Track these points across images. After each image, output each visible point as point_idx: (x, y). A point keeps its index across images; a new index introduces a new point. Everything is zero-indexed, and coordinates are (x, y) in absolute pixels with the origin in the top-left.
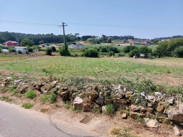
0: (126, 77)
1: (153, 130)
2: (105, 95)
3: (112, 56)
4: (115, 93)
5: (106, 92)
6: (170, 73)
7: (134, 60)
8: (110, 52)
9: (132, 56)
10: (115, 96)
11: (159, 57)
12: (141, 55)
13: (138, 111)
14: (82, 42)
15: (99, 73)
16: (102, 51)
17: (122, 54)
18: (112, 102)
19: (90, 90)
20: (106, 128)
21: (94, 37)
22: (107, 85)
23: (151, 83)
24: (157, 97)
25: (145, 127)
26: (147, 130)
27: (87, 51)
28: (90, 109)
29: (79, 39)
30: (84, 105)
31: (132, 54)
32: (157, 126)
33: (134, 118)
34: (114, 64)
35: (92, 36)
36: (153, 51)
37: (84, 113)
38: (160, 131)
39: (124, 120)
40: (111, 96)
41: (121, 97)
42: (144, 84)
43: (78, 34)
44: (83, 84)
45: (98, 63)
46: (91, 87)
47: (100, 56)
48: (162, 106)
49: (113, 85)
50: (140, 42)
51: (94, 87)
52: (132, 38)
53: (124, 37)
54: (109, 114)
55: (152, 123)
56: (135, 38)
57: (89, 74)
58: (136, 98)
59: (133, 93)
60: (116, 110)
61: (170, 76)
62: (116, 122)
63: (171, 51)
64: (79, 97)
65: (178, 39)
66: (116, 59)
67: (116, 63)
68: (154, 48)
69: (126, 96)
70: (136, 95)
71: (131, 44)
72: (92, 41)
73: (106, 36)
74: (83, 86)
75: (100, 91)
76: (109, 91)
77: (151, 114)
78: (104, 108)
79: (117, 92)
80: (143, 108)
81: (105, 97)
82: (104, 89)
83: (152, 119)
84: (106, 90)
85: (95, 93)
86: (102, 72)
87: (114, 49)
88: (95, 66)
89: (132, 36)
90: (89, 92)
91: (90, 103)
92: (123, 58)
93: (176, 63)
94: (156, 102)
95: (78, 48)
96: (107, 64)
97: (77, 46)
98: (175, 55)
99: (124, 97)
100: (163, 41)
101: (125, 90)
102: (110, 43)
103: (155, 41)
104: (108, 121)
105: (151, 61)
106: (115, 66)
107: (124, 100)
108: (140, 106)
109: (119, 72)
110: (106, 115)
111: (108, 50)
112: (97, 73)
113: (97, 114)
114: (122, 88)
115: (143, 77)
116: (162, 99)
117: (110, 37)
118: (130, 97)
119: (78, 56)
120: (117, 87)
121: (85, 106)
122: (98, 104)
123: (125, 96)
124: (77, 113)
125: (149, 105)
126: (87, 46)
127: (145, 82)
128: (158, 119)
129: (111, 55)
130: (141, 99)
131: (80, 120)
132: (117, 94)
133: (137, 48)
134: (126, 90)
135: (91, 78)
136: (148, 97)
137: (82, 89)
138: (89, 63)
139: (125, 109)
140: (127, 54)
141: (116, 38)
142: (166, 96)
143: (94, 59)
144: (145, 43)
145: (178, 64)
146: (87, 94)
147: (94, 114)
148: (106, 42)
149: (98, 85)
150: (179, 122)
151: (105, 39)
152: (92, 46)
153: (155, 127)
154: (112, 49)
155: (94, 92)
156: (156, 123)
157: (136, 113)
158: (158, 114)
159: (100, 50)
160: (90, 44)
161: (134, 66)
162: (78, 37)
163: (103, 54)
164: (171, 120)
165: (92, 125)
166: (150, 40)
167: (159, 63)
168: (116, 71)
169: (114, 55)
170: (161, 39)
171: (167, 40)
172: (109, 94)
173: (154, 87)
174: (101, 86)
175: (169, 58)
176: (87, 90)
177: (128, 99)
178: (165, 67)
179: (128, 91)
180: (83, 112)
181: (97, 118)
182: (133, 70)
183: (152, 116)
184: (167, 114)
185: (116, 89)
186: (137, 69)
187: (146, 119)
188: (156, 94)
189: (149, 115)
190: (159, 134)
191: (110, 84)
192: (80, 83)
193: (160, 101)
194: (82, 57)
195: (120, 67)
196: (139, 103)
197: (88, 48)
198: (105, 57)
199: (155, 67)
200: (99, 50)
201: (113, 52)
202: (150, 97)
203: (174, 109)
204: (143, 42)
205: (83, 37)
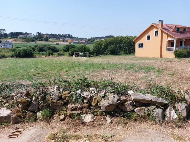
0: (65, 77)
1: (90, 124)
2: (39, 100)
3: (51, 56)
4: (50, 95)
5: (40, 96)
6: (104, 69)
7: (74, 59)
8: (48, 51)
9: (72, 55)
10: (51, 99)
11: (96, 55)
12: (81, 54)
13: (76, 109)
14: (10, 40)
15: (35, 75)
16: (39, 50)
17: (62, 53)
18: (48, 106)
19: (19, 98)
20: (42, 136)
21: (26, 34)
22: (41, 88)
23: (86, 80)
24: (92, 92)
25: (83, 123)
26: (85, 126)
27: (18, 50)
28: (22, 119)
29: (6, 36)
30: (12, 117)
31: (72, 53)
32: (93, 120)
33: (72, 118)
34: (53, 64)
35: (24, 33)
36: (91, 50)
37: (13, 126)
38: (96, 123)
39: (62, 122)
40: (46, 99)
41: (58, 98)
42: (80, 82)
43: (4, 30)
44: (10, 92)
45: (33, 65)
46: (21, 93)
47: (36, 56)
48: (96, 100)
49: (49, 87)
50: (79, 41)
51: (25, 92)
52: (70, 36)
53: (62, 35)
54: (45, 120)
55: (88, 118)
56: (73, 36)
57: (22, 77)
58: (73, 97)
59: (70, 93)
60: (53, 113)
61: (105, 72)
62: (54, 126)
63: (105, 49)
64: (5, 108)
65: (110, 38)
66: (55, 59)
67: (55, 63)
68: (91, 47)
69: (63, 97)
70: (73, 94)
71: (70, 43)
72: (24, 39)
73: (42, 33)
74: (10, 93)
75: (33, 96)
76: (43, 94)
77: (87, 110)
78: (39, 114)
79: (53, 94)
80: (80, 106)
81: (40, 102)
82: (38, 93)
83: (88, 114)
84: (40, 94)
85: (26, 100)
86: (39, 74)
87: (52, 48)
88: (31, 68)
89: (70, 35)
90: (19, 99)
91: (20, 113)
92: (63, 57)
93: (110, 60)
94: (91, 97)
95: (5, 47)
96: (45, 65)
97: (3, 45)
98: (108, 53)
99: (60, 98)
100: (98, 40)
101: (61, 90)
102: (48, 41)
103: (92, 40)
104: (45, 127)
105: (89, 59)
106: (54, 67)
107: (61, 101)
108: (77, 104)
109: (58, 72)
110: (42, 121)
111: (46, 48)
112: (32, 76)
113: (31, 123)
114: (58, 89)
115: (82, 75)
116: (96, 93)
117: (46, 34)
118: (67, 97)
119: (6, 57)
120: (53, 89)
121: (15, 117)
122: (31, 111)
123: (61, 96)
124: (3, 128)
125: (85, 101)
126: (19, 45)
127: (80, 80)
128: (93, 113)
129: (49, 54)
130: (78, 97)
131: (8, 135)
132: (53, 96)
133: (76, 47)
134: (63, 91)
135: (23, 82)
136: (84, 94)
137: (9, 97)
138: (22, 65)
139: (63, 110)
140: (67, 53)
141: (53, 36)
142: (99, 90)
143: (28, 60)
144: (83, 42)
145: (111, 61)
146: (16, 102)
147: (27, 124)
148: (42, 40)
149: (31, 90)
150: (110, 112)
151: (40, 37)
152: (25, 44)
153: (91, 121)
154: (50, 48)
155: (24, 98)
156: (92, 117)
157: (74, 112)
158: (93, 109)
159: (36, 49)
160: (22, 42)
161: (74, 65)
162: (4, 33)
163: (40, 54)
164: (104, 111)
165: (24, 137)
166: (88, 39)
167: (96, 60)
168: (55, 72)
169: (52, 54)
170: (97, 38)
171: (102, 40)
172: (44, 98)
173: (89, 83)
174: (33, 90)
175: (104, 56)
176: (15, 98)
177: (65, 99)
178: (101, 64)
179: (64, 91)
180: (12, 124)
181: (31, 128)
182: (73, 69)
183: (88, 111)
184: (101, 107)
185: (52, 91)
186: (77, 68)
187: (83, 116)
188: (91, 90)
189: (85, 111)
190: (95, 127)
191: (44, 87)
192: (5, 90)
193: (94, 96)
194: (13, 58)
195: (60, 67)
196: (76, 101)
197: (19, 48)
198: (42, 57)
199: (92, 65)
200: (34, 49)
201: (51, 52)
202: (85, 94)
203: (105, 100)
204: (82, 41)
205: (12, 33)
